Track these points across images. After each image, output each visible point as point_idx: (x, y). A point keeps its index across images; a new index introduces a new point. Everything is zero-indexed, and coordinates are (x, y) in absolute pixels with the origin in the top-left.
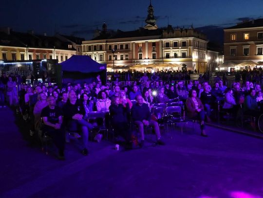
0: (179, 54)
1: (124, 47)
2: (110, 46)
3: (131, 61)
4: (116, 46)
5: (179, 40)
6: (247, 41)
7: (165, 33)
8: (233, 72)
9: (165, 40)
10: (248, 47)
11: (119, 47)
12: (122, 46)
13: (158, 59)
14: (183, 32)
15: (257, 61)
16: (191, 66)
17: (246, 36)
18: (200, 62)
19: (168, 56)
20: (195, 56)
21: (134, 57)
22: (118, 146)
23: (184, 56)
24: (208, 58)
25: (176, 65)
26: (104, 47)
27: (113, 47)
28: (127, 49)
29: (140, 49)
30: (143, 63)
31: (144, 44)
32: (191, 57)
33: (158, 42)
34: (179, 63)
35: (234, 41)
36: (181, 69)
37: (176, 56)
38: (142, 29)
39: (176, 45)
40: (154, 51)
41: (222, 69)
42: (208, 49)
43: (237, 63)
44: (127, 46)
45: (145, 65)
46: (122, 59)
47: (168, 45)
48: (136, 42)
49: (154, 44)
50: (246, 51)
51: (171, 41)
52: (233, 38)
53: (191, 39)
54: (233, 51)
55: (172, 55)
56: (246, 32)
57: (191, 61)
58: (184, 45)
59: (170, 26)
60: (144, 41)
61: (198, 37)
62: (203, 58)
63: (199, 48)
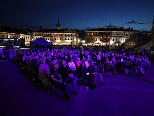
0: (70, 39)
1: (50, 35)
2: (44, 34)
3: (52, 40)
4: (46, 35)
5: (70, 34)
6: (92, 36)
7: (65, 31)
8: (88, 46)
9: (65, 34)
10: (93, 38)
11: (48, 35)
12: (49, 35)
13: (62, 40)
14: (71, 31)
15: (95, 43)
16: (74, 43)
17: (92, 34)
18: (77, 42)
19: (66, 39)
20: (75, 40)
21: (53, 39)
22: (88, 88)
23: (71, 39)
24: (79, 41)
25: (69, 43)
26: (42, 35)
27: (45, 35)
28: (51, 36)
29: (56, 36)
30: (57, 41)
31: (57, 34)
32: (74, 40)
33: (62, 34)
34: (70, 42)
35: (88, 35)
36: (70, 44)
37: (69, 39)
38: (56, 29)
39: (69, 35)
40: (61, 37)
41: (85, 45)
42: (79, 37)
43: (89, 43)
44: (51, 35)
45: (58, 42)
46: (49, 39)
47: (66, 35)
48: (54, 33)
49: (61, 35)
50: (92, 39)
51: (67, 34)
52: (88, 34)
53: (74, 34)
54: (88, 39)
55: (67, 39)
56: (92, 33)
57: (74, 41)
58: (72, 35)
59: (67, 29)
60: (57, 33)
61: (76, 33)
62: (78, 40)
63: (77, 37)
